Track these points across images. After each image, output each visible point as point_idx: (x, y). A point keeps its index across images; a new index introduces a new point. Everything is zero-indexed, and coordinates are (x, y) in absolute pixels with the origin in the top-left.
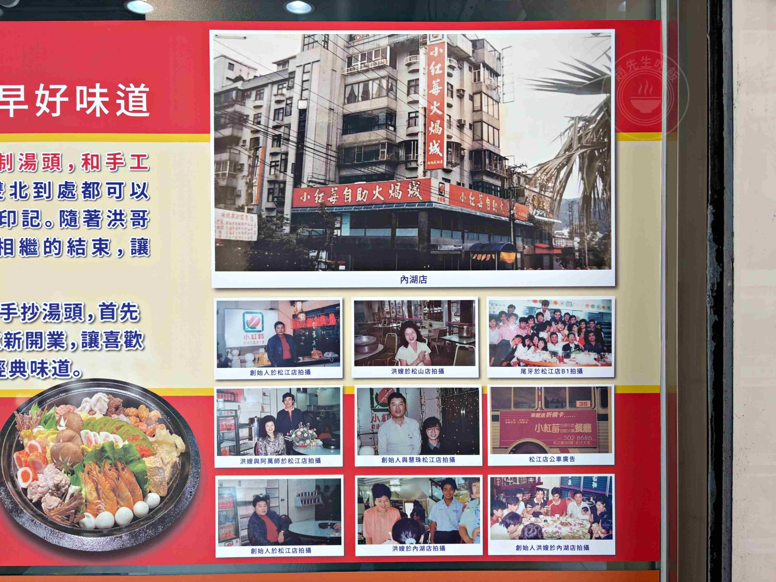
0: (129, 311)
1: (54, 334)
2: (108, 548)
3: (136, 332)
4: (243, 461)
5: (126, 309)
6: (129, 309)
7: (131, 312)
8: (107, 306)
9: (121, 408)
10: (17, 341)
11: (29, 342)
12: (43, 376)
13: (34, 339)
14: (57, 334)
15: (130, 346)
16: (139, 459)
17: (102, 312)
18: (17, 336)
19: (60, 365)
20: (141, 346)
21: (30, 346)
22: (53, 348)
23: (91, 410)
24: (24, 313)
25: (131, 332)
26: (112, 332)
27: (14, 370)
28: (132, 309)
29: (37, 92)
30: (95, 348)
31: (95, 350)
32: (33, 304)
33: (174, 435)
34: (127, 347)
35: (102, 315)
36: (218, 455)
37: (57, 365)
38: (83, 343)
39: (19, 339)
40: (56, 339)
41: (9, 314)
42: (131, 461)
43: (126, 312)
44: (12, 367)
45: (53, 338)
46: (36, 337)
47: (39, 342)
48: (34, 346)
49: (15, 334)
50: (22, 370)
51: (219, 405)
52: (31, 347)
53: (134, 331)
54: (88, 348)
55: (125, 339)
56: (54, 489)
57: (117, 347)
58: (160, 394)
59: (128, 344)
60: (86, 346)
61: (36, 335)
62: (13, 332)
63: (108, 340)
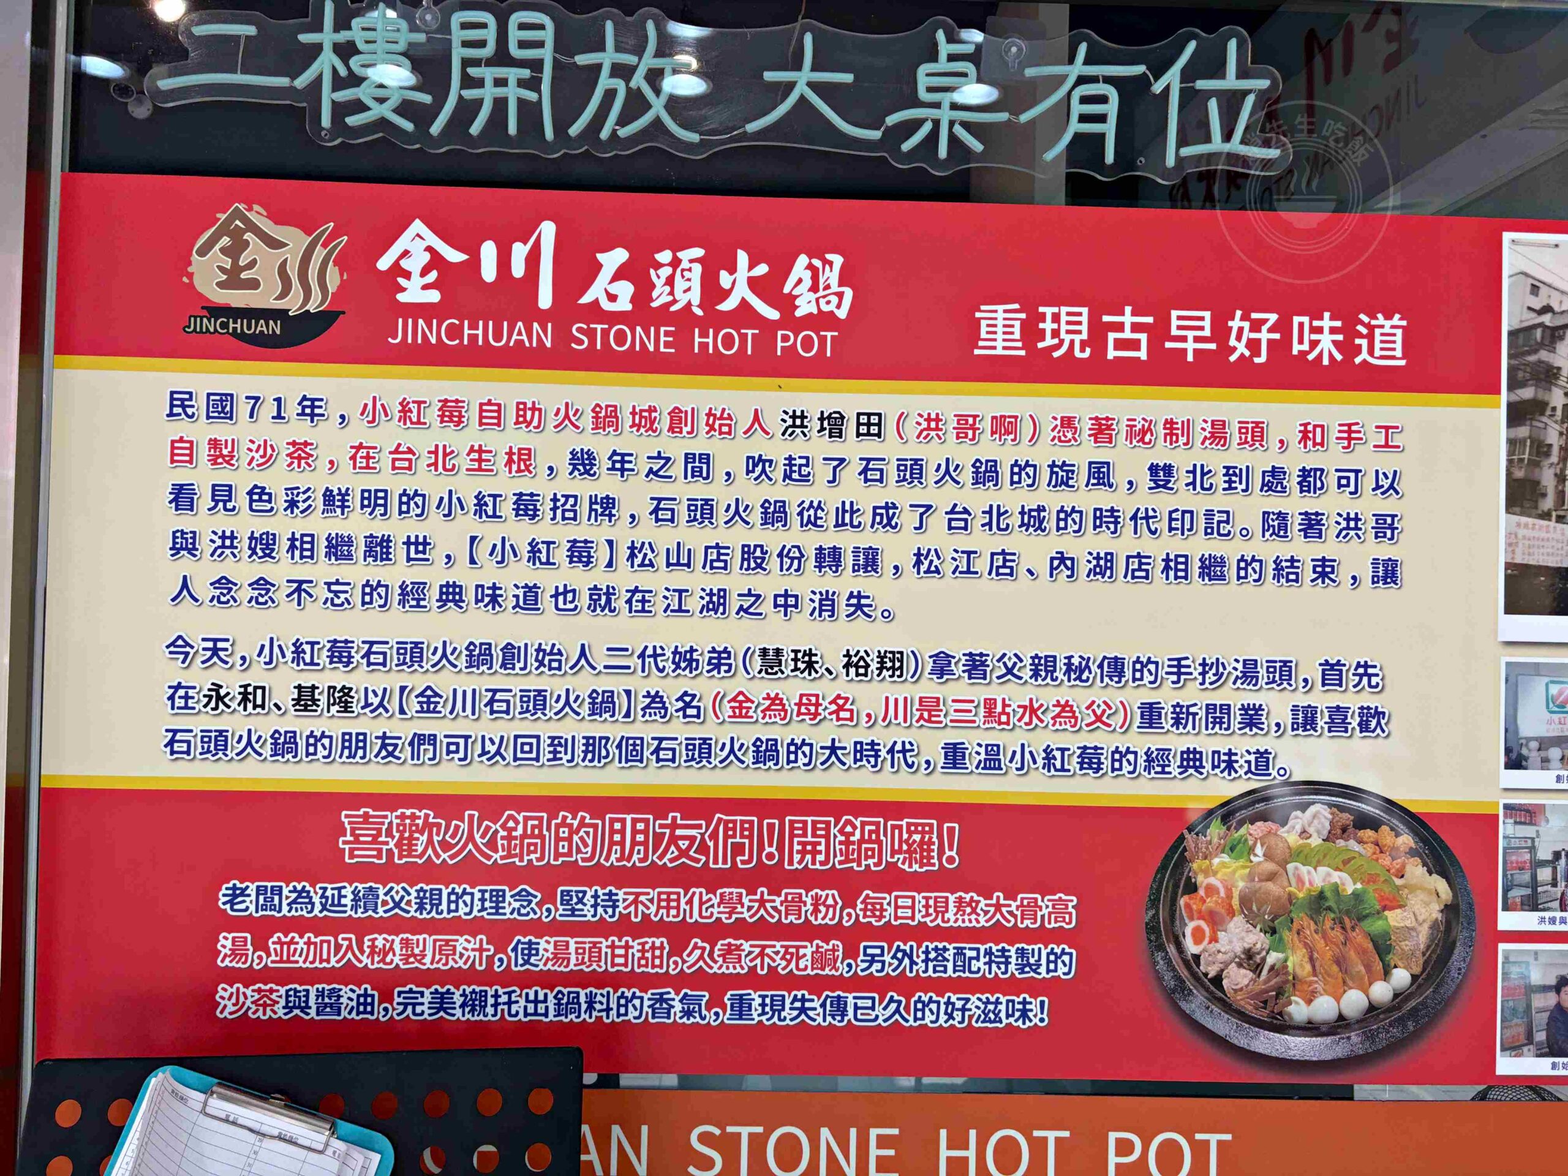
0: (1366, 674)
1: (1249, 708)
2: (1328, 1056)
3: (1377, 707)
4: (1542, 920)
5: (1361, 671)
6: (1366, 671)
7: (1370, 676)
8: (1332, 665)
9: (1351, 829)
10: (1191, 717)
11: (1210, 720)
12: (1230, 774)
13: (1218, 714)
14: (1254, 708)
15: (1367, 731)
16: (1378, 913)
17: (1324, 675)
18: (1192, 710)
19: (1256, 758)
20: (1383, 731)
21: (1210, 726)
22: (1247, 730)
23: (1304, 831)
24: (1203, 674)
25: (1369, 708)
26: (1338, 707)
27: (1185, 763)
28: (1370, 671)
29: (1230, 323)
30: (1312, 732)
31: (1311, 735)
32: (1218, 659)
33: (1435, 876)
34: (1361, 732)
35: (1324, 679)
36: (1503, 910)
37: (1252, 758)
38: (1293, 724)
39: (1195, 714)
40: (1251, 715)
41: (1179, 674)
42: (1366, 917)
43: (1361, 676)
44: (1182, 759)
45: (1246, 714)
46: (1221, 713)
47: (1225, 720)
48: (1217, 726)
49: (1188, 707)
50: (1198, 763)
51: (1506, 828)
52: (1213, 729)
53: (1373, 706)
54: (1300, 732)
55: (1358, 719)
56: (1243, 956)
57: (1346, 731)
58: (1413, 809)
59: (1364, 726)
60: (1297, 729)
61: (1221, 709)
62: (1185, 704)
63: (1332, 720)
